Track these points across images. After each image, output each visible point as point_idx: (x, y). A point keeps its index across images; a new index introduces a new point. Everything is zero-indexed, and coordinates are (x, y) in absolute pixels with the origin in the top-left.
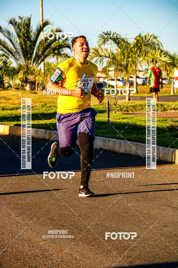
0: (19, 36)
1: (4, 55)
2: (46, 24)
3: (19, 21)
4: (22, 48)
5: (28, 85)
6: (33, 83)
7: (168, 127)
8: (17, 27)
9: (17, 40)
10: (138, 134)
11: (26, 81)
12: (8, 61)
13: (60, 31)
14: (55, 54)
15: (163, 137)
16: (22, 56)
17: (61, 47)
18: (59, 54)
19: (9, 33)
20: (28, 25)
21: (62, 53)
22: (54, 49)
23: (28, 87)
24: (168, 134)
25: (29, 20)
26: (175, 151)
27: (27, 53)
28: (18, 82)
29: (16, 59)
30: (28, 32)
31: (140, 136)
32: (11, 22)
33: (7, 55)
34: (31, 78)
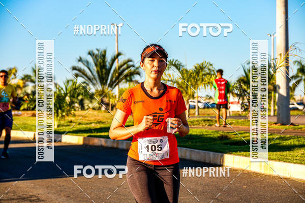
0: (96, 65)
1: (84, 83)
2: (119, 54)
3: (96, 52)
4: (99, 75)
6: (107, 105)
7: (219, 137)
8: (94, 57)
9: (94, 69)
10: (192, 142)
12: (88, 87)
13: (131, 61)
14: (127, 81)
15: (214, 144)
16: (98, 82)
17: (132, 74)
18: (131, 81)
19: (87, 62)
20: (104, 56)
21: (133, 79)
22: (126, 76)
23: (103, 108)
24: (219, 142)
25: (105, 52)
26: (223, 155)
29: (94, 84)
30: (104, 61)
31: (194, 144)
32: (89, 54)
33: (87, 82)
34: (106, 100)
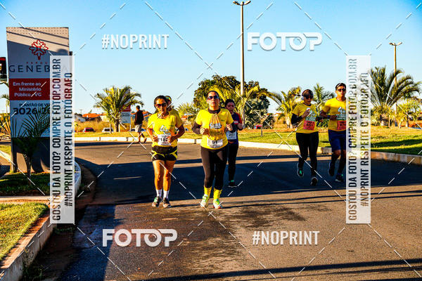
5: (382, 122)
11: (381, 119)
27: (382, 96)
28: (375, 121)
